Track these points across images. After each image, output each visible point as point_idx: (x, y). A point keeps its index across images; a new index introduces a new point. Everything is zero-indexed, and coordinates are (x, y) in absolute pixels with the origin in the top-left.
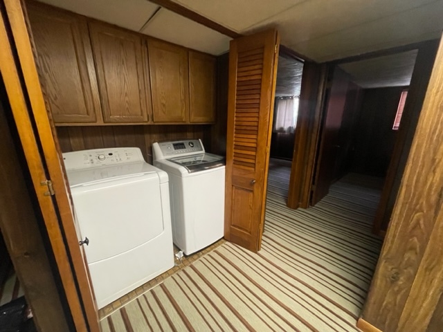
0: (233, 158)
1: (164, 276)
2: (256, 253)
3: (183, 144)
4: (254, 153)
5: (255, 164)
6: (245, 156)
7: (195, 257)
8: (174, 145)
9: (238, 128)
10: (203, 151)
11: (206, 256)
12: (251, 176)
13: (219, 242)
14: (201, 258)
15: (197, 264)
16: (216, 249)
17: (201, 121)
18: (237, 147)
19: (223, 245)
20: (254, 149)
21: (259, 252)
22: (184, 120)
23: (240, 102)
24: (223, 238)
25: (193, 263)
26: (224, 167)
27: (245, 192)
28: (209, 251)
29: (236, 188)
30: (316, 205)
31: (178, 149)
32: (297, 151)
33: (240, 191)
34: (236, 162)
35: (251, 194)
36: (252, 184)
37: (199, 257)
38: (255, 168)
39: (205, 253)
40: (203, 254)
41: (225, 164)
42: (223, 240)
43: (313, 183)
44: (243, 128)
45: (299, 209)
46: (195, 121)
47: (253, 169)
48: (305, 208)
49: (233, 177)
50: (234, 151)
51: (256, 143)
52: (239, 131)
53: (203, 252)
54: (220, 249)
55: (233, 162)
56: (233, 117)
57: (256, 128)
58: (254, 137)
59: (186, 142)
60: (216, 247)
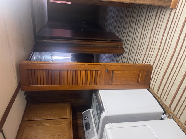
0: (93, 85)
1: (180, 125)
2: (153, 66)
3: (86, 124)
4: (89, 72)
5: (96, 71)
6: (91, 77)
7: (164, 106)
8: (87, 130)
9: (74, 83)
10: (90, 110)
11: (162, 99)
12: (103, 72)
13: (152, 92)
14: (164, 101)
15: (168, 103)
16: (156, 93)
17: (69, 111)
18: (86, 83)
19: (153, 88)
20: (87, 72)
21: (152, 65)
22: (69, 122)
23: (58, 82)
24: (148, 90)
25: (168, 106)
26: (99, 91)
27: (114, 76)
28: (158, 97)
29: (112, 82)
30: (120, 38)
31: (90, 127)
32: (87, 51)
33: (114, 79)
34: (96, 83)
35: (115, 72)
36: (108, 72)
37: (163, 103)
38: (98, 71)
39: (160, 99)
40: (161, 101)
41: (97, 90)
42: (150, 90)
43: (106, 41)
44: (74, 79)
45: (123, 47)
46: (70, 115)
47: (99, 72)
48: (122, 43)
49: (105, 84)
50: (88, 85)
51: (83, 70)
52: (76, 82)
53: (159, 101)
54: (155, 90)
55: (95, 85)
56: (67, 87)
57: (74, 72)
58: (79, 72)
59: (85, 122)
60: (155, 93)
